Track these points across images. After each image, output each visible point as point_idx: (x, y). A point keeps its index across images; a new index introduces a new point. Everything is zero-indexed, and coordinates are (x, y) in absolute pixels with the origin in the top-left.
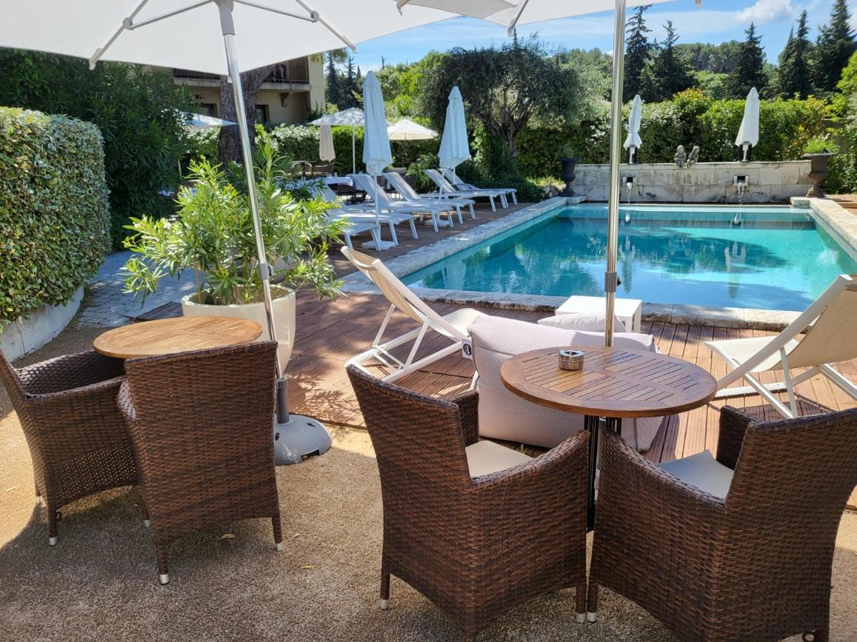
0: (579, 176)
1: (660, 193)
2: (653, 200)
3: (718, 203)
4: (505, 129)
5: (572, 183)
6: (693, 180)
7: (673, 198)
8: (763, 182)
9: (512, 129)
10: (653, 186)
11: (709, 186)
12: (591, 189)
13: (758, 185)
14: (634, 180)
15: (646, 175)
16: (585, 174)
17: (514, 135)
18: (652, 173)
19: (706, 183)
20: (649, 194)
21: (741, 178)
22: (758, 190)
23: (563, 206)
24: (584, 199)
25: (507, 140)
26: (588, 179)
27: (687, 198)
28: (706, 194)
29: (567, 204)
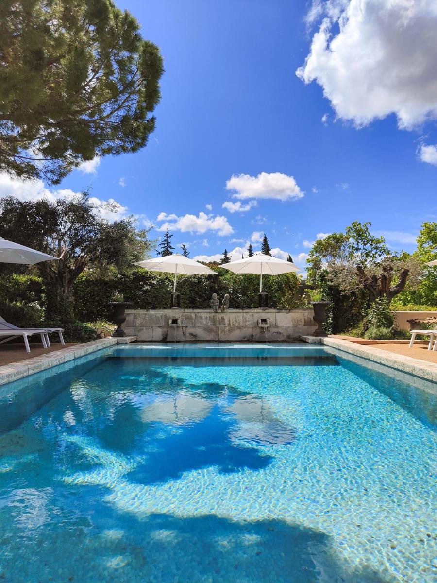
0: (130, 319)
1: (200, 333)
2: (196, 340)
3: (248, 341)
4: (60, 275)
5: (123, 325)
6: (226, 322)
7: (211, 337)
8: (279, 324)
9: (67, 276)
10: (195, 327)
11: (239, 327)
12: (141, 330)
13: (276, 326)
14: (179, 321)
15: (188, 318)
16: (135, 317)
17: (70, 282)
18: (193, 315)
19: (237, 324)
20: (191, 334)
21: (264, 321)
22: (276, 330)
23: (114, 345)
24: (133, 338)
25: (63, 286)
26: (138, 322)
27: (223, 337)
28: (237, 334)
29: (118, 344)
